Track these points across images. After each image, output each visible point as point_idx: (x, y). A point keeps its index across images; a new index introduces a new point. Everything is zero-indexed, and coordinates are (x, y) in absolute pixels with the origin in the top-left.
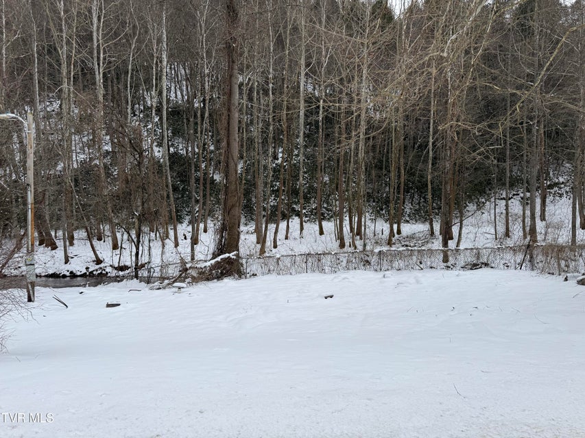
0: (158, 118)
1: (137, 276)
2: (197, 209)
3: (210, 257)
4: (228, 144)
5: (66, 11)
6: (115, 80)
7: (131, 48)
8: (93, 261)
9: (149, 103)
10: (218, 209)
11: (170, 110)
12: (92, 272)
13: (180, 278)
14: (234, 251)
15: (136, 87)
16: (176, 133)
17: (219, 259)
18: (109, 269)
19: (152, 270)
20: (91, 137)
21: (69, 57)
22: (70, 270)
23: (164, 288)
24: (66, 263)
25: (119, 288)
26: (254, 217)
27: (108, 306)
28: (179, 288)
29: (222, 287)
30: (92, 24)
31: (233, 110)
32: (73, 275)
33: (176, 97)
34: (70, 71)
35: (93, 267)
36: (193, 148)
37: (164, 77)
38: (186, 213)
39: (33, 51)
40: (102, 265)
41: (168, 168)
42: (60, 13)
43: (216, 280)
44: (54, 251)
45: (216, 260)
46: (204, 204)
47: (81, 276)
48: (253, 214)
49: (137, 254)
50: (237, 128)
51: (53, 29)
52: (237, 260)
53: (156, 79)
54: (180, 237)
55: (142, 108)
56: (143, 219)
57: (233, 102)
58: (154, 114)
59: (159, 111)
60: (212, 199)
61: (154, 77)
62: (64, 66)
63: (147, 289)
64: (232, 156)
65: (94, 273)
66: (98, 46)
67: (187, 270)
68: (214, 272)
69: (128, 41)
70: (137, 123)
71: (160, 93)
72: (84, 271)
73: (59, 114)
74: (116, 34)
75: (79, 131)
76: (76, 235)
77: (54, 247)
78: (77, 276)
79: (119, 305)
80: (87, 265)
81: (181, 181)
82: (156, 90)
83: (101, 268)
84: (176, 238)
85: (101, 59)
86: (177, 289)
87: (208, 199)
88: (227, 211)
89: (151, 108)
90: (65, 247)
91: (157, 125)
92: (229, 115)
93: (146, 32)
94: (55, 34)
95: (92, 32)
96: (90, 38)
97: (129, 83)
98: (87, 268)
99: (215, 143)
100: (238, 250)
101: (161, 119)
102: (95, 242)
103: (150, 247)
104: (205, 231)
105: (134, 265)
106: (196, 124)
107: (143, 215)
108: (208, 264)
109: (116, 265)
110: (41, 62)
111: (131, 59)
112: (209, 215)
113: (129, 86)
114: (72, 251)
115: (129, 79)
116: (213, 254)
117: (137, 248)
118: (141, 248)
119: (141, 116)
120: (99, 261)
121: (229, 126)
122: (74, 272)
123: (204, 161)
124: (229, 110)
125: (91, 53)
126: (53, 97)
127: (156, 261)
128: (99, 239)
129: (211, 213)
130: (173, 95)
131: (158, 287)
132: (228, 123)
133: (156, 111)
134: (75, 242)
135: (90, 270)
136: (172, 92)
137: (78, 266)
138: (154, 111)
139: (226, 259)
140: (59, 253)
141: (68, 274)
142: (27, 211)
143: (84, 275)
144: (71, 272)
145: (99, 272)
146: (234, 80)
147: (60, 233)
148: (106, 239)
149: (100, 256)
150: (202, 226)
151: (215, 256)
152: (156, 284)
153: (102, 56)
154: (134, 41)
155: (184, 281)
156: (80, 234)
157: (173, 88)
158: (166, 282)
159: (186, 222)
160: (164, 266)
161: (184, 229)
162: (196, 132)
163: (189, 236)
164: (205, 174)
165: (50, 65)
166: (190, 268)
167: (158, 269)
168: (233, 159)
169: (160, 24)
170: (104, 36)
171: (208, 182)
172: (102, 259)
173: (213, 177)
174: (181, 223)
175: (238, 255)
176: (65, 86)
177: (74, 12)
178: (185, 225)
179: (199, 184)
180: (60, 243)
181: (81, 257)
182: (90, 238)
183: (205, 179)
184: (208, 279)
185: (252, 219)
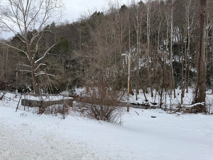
0: (168, 49)
1: (161, 108)
2: (183, 83)
3: (191, 103)
4: (200, 56)
5: (139, 19)
6: (153, 38)
7: (159, 26)
8: (145, 100)
9: (165, 44)
10: (193, 83)
11: (173, 45)
12: (144, 104)
13: (179, 111)
14: (203, 102)
15: (160, 39)
16: (175, 54)
17: (196, 104)
18: (150, 104)
19: (167, 106)
20: (145, 59)
21: (139, 33)
22: (138, 102)
23: (172, 114)
24: (136, 100)
25: (155, 111)
26: (211, 87)
27: (152, 117)
28: (178, 115)
29: (198, 117)
30: (147, 21)
31: (203, 41)
32: (139, 104)
33: (175, 40)
34: (139, 38)
35: (145, 102)
36: (182, 59)
37: (172, 33)
38: (178, 85)
39: (129, 33)
40: (148, 102)
41: (172, 67)
42: (137, 20)
43: (194, 113)
44: (133, 96)
45: (194, 105)
46: (187, 81)
47: (141, 105)
48: (210, 86)
49: (161, 99)
50: (205, 49)
51: (135, 25)
52: (204, 106)
53: (168, 35)
54: (176, 94)
55: (162, 46)
56: (163, 87)
57: (203, 38)
58: (167, 48)
59: (169, 46)
60: (190, 79)
61: (167, 34)
62: (138, 36)
63: (165, 113)
64: (202, 60)
65: (145, 104)
66: (148, 27)
67: (181, 107)
68: (193, 110)
69: (158, 23)
70: (160, 52)
71: (170, 40)
72: (142, 103)
73: (136, 52)
74: (154, 22)
75: (141, 57)
76: (139, 91)
77: (133, 95)
78: (140, 105)
79: (156, 117)
80: (143, 101)
81: (177, 72)
82: (168, 39)
83: (147, 103)
84: (175, 94)
85: (149, 31)
86: (177, 115)
87: (188, 79)
88: (200, 84)
89: (166, 46)
90: (136, 95)
91: (168, 52)
92: (201, 44)
93: (165, 19)
94: (135, 27)
95: (146, 23)
96: (146, 25)
97: (158, 38)
98: (143, 103)
99: (192, 56)
100: (205, 102)
101: (169, 49)
102: (146, 94)
103: (166, 97)
104: (187, 92)
105: (160, 103)
106: (184, 49)
107: (163, 85)
108: (191, 106)
109: (153, 102)
110: (131, 37)
111: (159, 29)
112: (189, 86)
113: (158, 39)
114: (138, 96)
115: (158, 37)
116: (193, 102)
117: (161, 97)
118: (162, 97)
119: (162, 49)
120: (147, 101)
121: (201, 48)
122: (139, 103)
123: (187, 64)
124: (201, 41)
125: (146, 30)
126: (134, 47)
127: (168, 102)
128: (147, 93)
129: (190, 85)
130: (174, 40)
131: (169, 113)
132: (201, 47)
133: (168, 46)
134: (139, 93)
135: (144, 103)
136: (174, 38)
137: (140, 101)
138: (167, 47)
139: (199, 105)
140: (134, 97)
141: (137, 104)
142: (127, 83)
143: (142, 105)
144: (138, 103)
145: (147, 104)
146: (204, 29)
147: (135, 90)
148: (149, 93)
149: (147, 99)
150: (186, 90)
151: (193, 103)
152: (169, 111)
153: (149, 30)
154: (161, 23)
155: (180, 112)
156: (141, 91)
157: (174, 37)
158: (173, 111)
159: (179, 88)
160: (171, 105)
161: (178, 91)
162: (184, 52)
163: (180, 94)
164: (187, 69)
165: (134, 37)
166: (183, 107)
167: (169, 106)
168: (203, 62)
169: (170, 14)
170: (150, 23)
171: (189, 72)
172: (148, 100)
173: (191, 70)
174: (177, 88)
175: (205, 104)
176: (138, 43)
177: (141, 18)
178: (178, 89)
179: (185, 73)
180: (135, 93)
181: (141, 98)
182: (144, 92)
183: (187, 71)
184: (190, 113)
185: (210, 88)
